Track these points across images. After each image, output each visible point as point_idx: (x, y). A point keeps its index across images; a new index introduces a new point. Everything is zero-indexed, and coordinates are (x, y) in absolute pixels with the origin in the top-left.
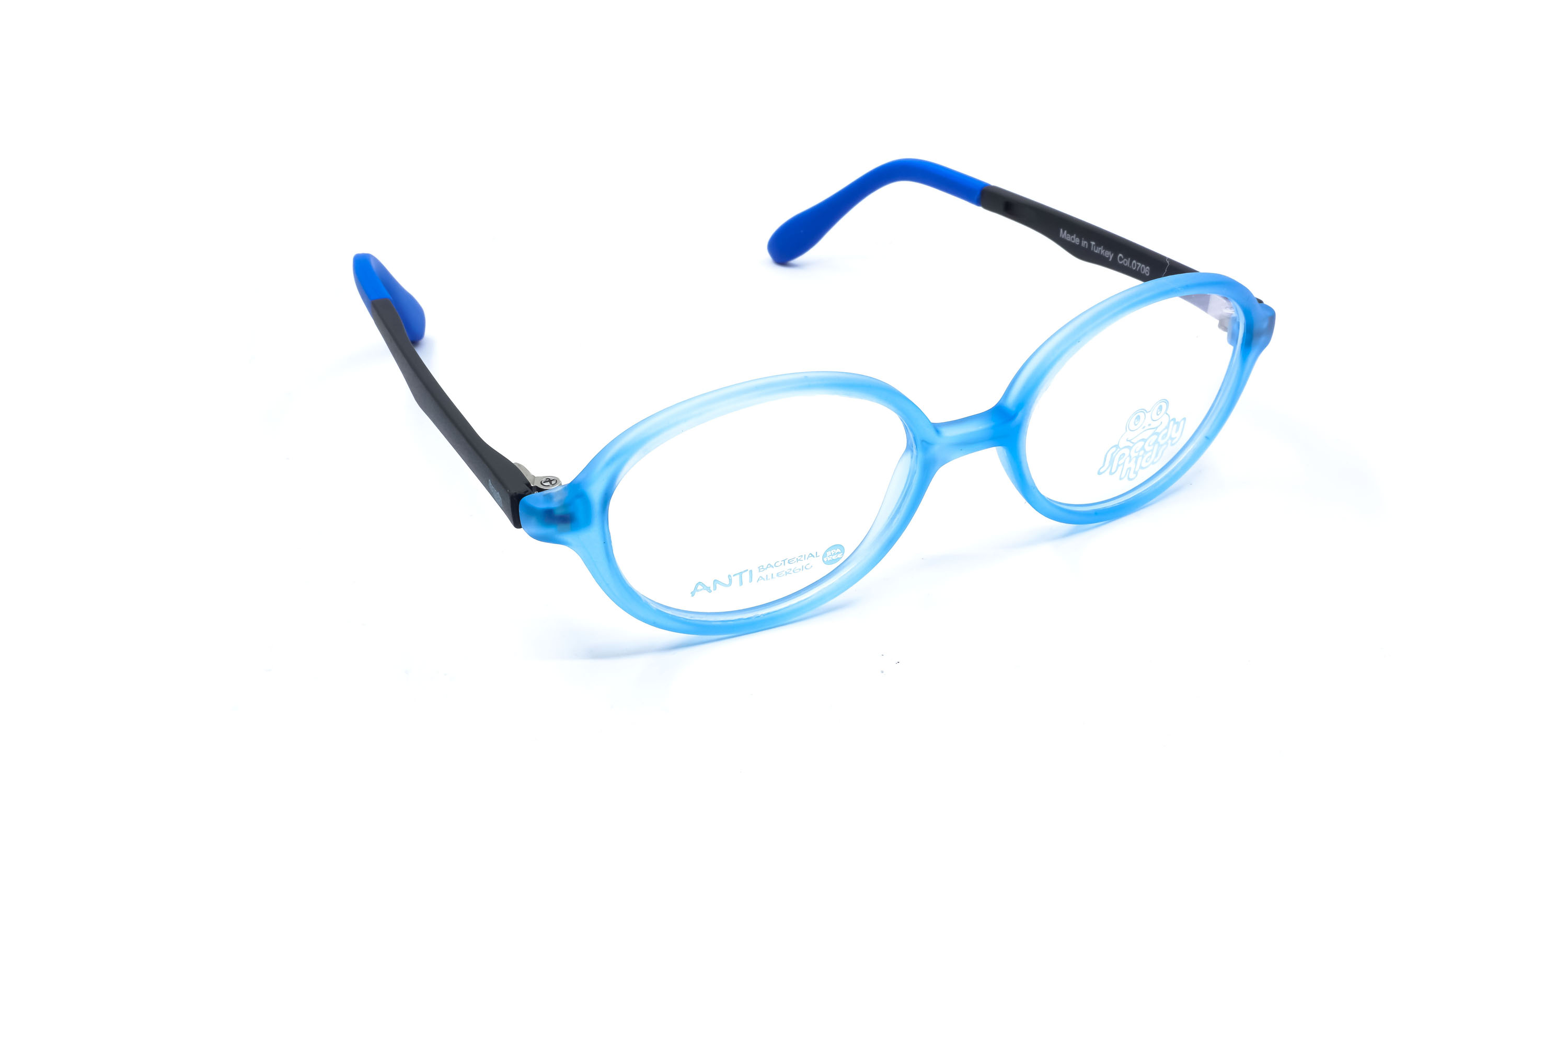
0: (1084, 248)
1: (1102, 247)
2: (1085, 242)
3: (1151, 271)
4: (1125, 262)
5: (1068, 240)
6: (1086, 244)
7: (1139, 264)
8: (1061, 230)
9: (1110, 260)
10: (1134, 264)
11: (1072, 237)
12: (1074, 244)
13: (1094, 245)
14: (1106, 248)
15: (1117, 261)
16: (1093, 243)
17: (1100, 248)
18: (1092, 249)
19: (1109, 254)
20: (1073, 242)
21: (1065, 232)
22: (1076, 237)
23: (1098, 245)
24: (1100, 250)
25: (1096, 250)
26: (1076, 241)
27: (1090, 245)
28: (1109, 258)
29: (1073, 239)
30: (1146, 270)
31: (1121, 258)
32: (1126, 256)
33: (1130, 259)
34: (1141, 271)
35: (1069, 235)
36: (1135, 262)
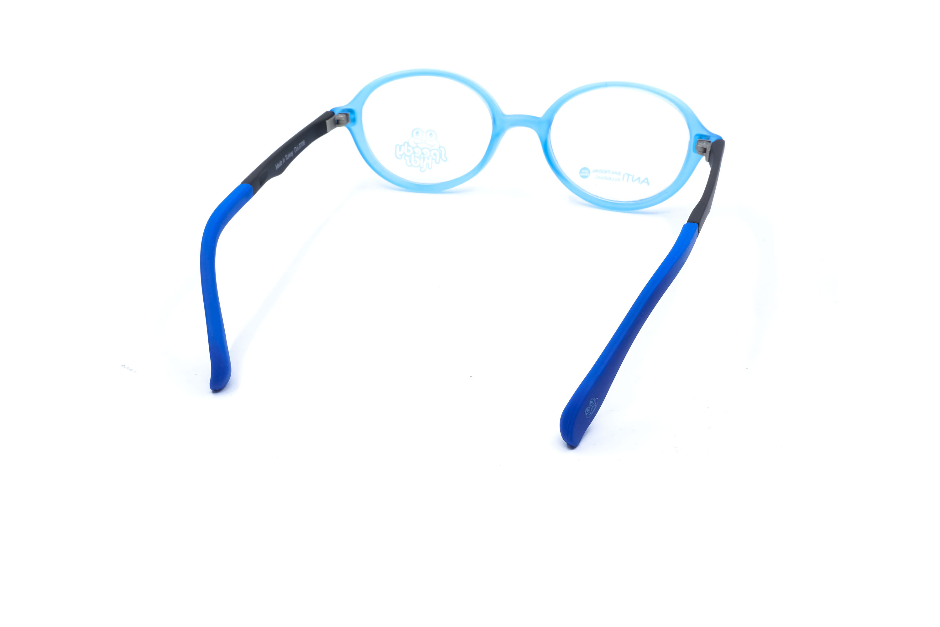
8: (276, 165)
9: (293, 156)
10: (300, 146)
11: (280, 163)
14: (290, 151)
16: (286, 156)
17: (289, 154)
18: (287, 159)
20: (281, 165)
22: (280, 161)
23: (287, 154)
25: (288, 157)
30: (303, 143)
31: (296, 149)
32: (296, 146)
33: (298, 146)
34: (303, 146)
35: (278, 164)
36: (299, 144)
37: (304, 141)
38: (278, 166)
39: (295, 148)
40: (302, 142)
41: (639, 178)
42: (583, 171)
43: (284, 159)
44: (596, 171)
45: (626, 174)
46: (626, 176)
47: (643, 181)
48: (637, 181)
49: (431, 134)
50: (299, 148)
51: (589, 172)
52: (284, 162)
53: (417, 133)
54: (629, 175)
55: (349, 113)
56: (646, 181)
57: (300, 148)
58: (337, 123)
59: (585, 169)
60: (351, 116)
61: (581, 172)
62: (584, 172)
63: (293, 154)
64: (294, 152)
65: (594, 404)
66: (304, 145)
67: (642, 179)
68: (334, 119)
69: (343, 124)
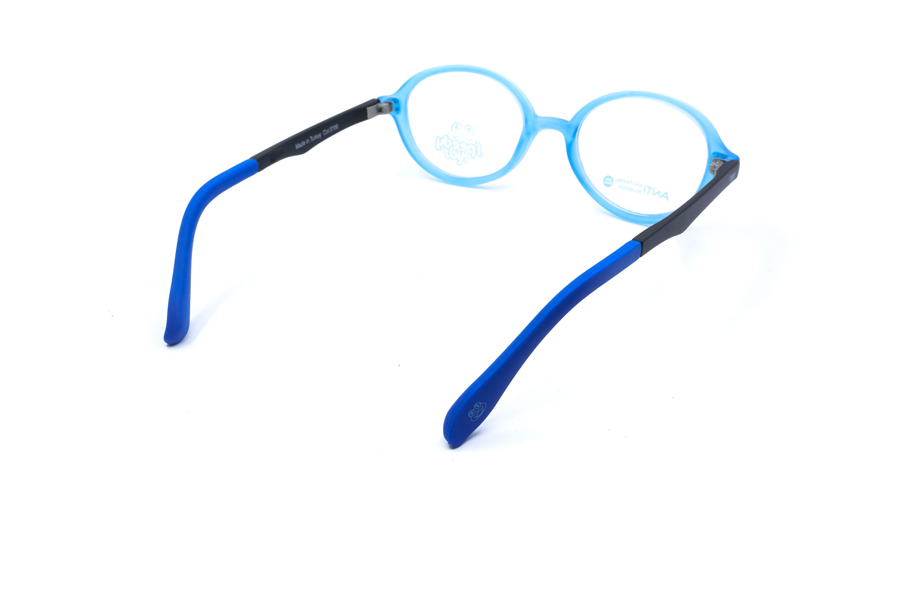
0: (310, 144)
1: (316, 135)
3: (339, 125)
5: (301, 147)
7: (333, 127)
8: (296, 145)
9: (320, 138)
11: (301, 144)
12: (304, 147)
14: (317, 134)
15: (324, 135)
16: (311, 137)
17: (315, 137)
19: (319, 136)
21: (298, 144)
22: (304, 141)
23: (313, 136)
25: (313, 139)
26: (303, 143)
27: (310, 139)
28: (320, 137)
29: (302, 145)
30: (336, 126)
31: (325, 132)
32: (326, 129)
33: (328, 129)
34: (335, 129)
35: (300, 144)
36: (331, 128)
37: (337, 125)
38: (298, 146)
39: (324, 130)
40: (335, 126)
41: (659, 192)
42: (606, 179)
43: (308, 140)
44: (620, 180)
45: (648, 186)
46: (647, 189)
47: (663, 196)
48: (658, 195)
49: (469, 129)
50: (329, 131)
51: (613, 181)
52: (307, 143)
53: (456, 127)
54: (650, 188)
55: (393, 102)
56: (666, 196)
57: (331, 131)
58: (380, 111)
59: (609, 177)
60: (395, 106)
61: (604, 180)
62: (608, 181)
63: (320, 136)
64: (322, 135)
65: (481, 408)
66: (337, 128)
67: (662, 194)
68: (377, 107)
69: (386, 113)
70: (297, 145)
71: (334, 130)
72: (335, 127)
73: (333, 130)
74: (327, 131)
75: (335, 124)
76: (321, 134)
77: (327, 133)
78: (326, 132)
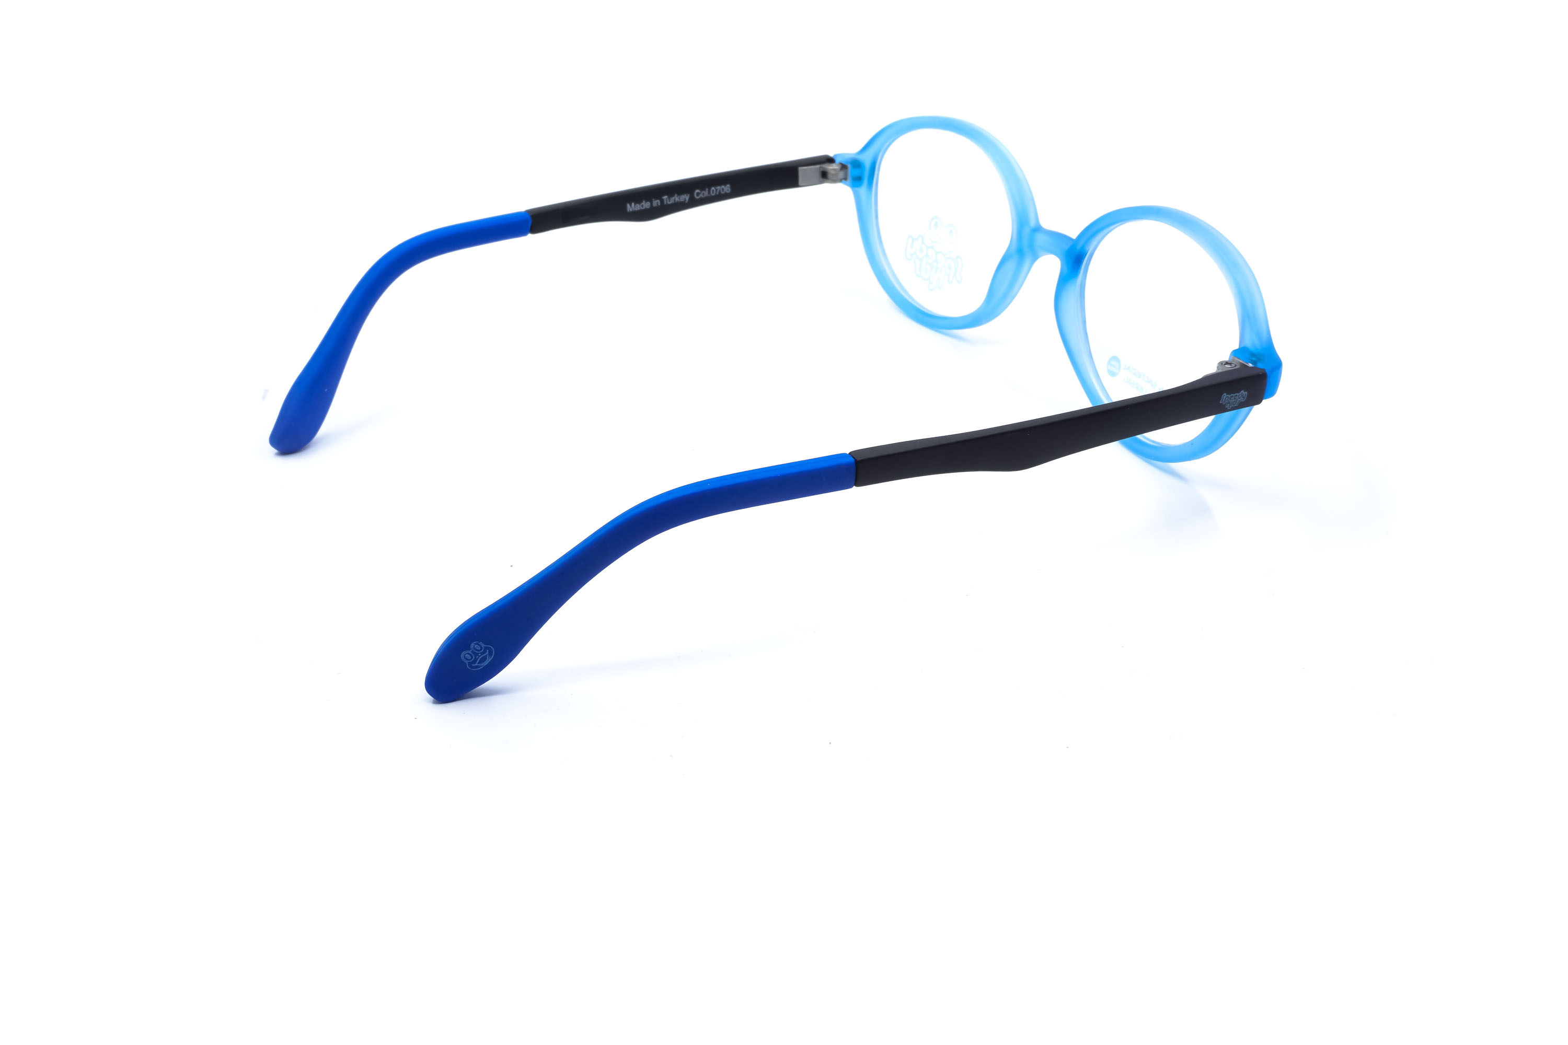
0: (658, 208)
1: (676, 195)
2: (656, 201)
3: (732, 188)
4: (704, 194)
5: (639, 209)
6: (657, 203)
7: (719, 188)
8: (628, 205)
9: (688, 203)
10: (713, 191)
11: (642, 204)
12: (646, 210)
13: (666, 199)
14: (680, 193)
15: (696, 199)
16: (665, 197)
17: (673, 198)
18: (665, 203)
19: (685, 198)
20: (644, 208)
21: (633, 204)
22: (646, 202)
23: (670, 196)
24: (676, 198)
25: (669, 201)
26: (646, 205)
27: (662, 201)
28: (686, 201)
29: (642, 206)
30: (727, 188)
31: (698, 194)
32: (702, 189)
33: (707, 189)
34: (722, 192)
35: (638, 205)
36: (713, 188)
37: (728, 186)
38: (631, 207)
39: (697, 191)
40: (723, 187)
43: (658, 201)
50: (710, 193)
52: (655, 205)
55: (850, 166)
57: (713, 195)
58: (824, 176)
63: (687, 199)
64: (692, 198)
66: (730, 193)
68: (820, 167)
69: (834, 181)
70: (631, 205)
71: (720, 192)
72: (723, 189)
73: (718, 193)
74: (704, 192)
75: (725, 185)
76: (688, 196)
77: (701, 195)
78: (702, 193)
